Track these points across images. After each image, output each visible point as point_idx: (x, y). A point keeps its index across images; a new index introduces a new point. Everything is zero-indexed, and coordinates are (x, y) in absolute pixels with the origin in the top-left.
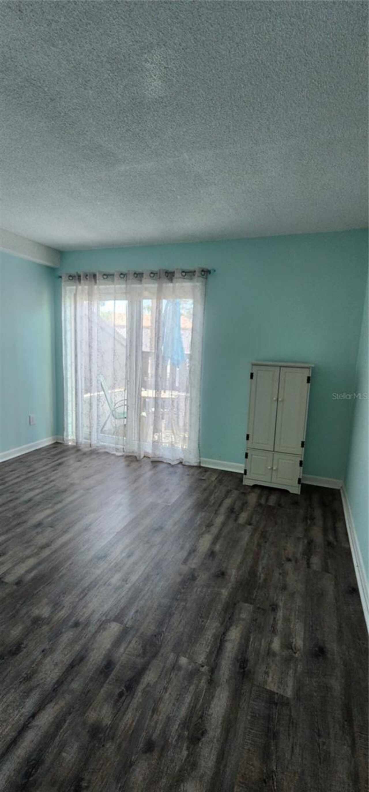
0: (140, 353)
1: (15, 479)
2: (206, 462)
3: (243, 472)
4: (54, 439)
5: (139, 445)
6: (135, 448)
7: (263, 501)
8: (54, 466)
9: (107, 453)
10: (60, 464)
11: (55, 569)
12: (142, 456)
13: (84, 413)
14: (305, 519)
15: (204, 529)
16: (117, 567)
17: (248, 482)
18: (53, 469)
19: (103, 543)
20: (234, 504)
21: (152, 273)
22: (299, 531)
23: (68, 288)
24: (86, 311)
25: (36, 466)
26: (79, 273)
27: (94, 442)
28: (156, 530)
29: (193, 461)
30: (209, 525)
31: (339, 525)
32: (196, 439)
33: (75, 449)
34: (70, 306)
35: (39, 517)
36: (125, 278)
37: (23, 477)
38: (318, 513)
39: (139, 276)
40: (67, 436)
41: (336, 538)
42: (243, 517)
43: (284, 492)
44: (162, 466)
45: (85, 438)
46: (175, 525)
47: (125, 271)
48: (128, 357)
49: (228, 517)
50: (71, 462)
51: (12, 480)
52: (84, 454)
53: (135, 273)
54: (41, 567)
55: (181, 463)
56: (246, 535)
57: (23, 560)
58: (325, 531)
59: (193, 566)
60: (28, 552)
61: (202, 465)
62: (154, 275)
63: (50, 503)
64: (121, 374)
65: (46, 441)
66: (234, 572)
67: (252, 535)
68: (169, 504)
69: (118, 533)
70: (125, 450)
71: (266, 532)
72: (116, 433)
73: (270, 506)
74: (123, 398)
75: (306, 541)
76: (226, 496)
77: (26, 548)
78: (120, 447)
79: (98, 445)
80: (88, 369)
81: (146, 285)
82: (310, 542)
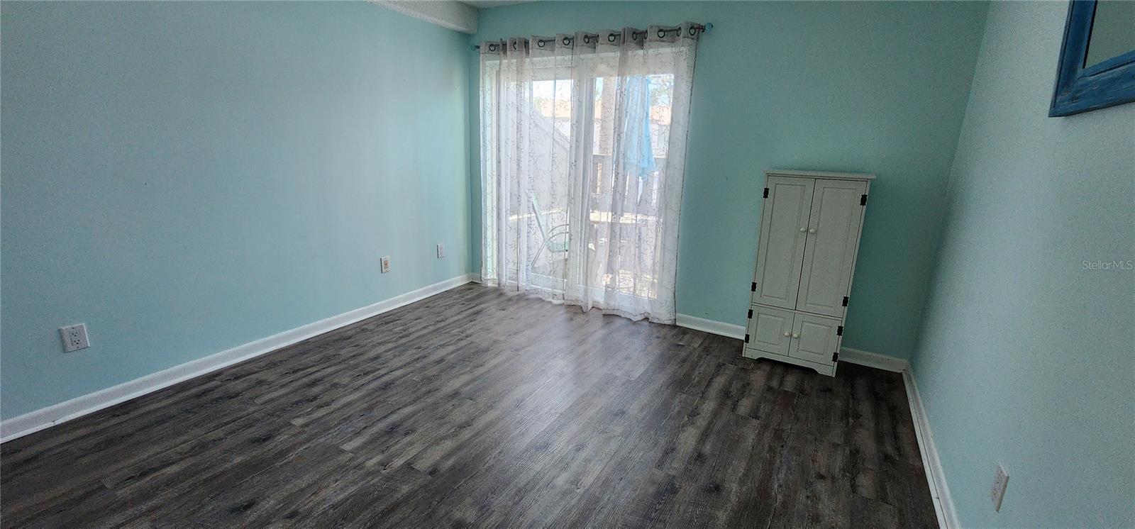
0: (590, 158)
1: (421, 329)
2: (683, 320)
3: (743, 338)
4: (468, 278)
5: (586, 291)
6: (581, 296)
7: (775, 384)
8: (470, 315)
9: (541, 300)
10: (478, 313)
11: (480, 458)
12: (590, 307)
13: (509, 243)
14: (846, 415)
15: (686, 419)
16: (563, 464)
17: (750, 352)
18: (468, 319)
19: (542, 427)
20: (730, 383)
21: (611, 35)
22: (836, 435)
23: (488, 63)
24: (512, 98)
25: (448, 313)
26: (504, 40)
27: (523, 284)
28: (616, 414)
29: (665, 316)
30: (694, 414)
31: (902, 429)
32: (671, 286)
33: (497, 293)
34: (491, 90)
35: (455, 384)
36: (571, 44)
37: (431, 328)
38: (865, 408)
39: (591, 40)
40: (486, 275)
41: (898, 449)
42: (745, 406)
43: (810, 372)
44: (618, 322)
45: (510, 278)
46: (642, 410)
47: (571, 33)
48: (574, 165)
49: (721, 405)
50: (493, 310)
51: (416, 331)
52: (510, 300)
53: (586, 37)
54: (462, 453)
55: (646, 319)
56: (750, 434)
57: (439, 440)
58: (879, 437)
59: (673, 473)
60: (443, 431)
61: (677, 324)
62: (616, 38)
63: (467, 366)
64: (562, 189)
65: (458, 281)
66: (735, 486)
67: (760, 436)
68: (633, 379)
69: (561, 414)
70: (566, 298)
71: (783, 431)
72: (553, 272)
73: (786, 392)
74: (565, 223)
75: (847, 451)
76: (717, 373)
77: (441, 425)
78: (558, 292)
79: (528, 288)
80: (516, 181)
81: (602, 55)
82: (855, 453)
